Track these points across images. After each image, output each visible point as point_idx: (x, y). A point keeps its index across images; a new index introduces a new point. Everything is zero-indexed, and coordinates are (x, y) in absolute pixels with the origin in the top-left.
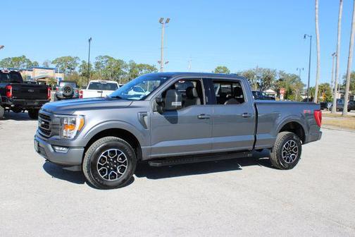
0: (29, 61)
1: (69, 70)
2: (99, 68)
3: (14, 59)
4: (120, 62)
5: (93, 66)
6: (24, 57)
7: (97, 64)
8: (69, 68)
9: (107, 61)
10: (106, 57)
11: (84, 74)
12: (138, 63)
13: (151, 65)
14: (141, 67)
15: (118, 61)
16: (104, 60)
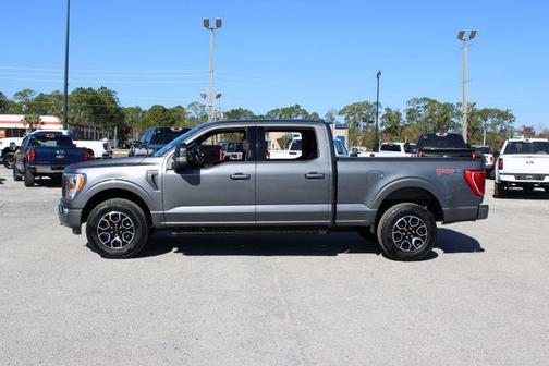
0: (305, 112)
1: (365, 124)
2: (412, 119)
3: (284, 110)
4: (447, 108)
5: (404, 117)
6: (298, 106)
7: (410, 112)
8: (365, 120)
9: (426, 107)
10: (425, 99)
11: (388, 130)
12: (479, 107)
13: (503, 109)
14: (485, 113)
15: (445, 106)
16: (422, 104)
